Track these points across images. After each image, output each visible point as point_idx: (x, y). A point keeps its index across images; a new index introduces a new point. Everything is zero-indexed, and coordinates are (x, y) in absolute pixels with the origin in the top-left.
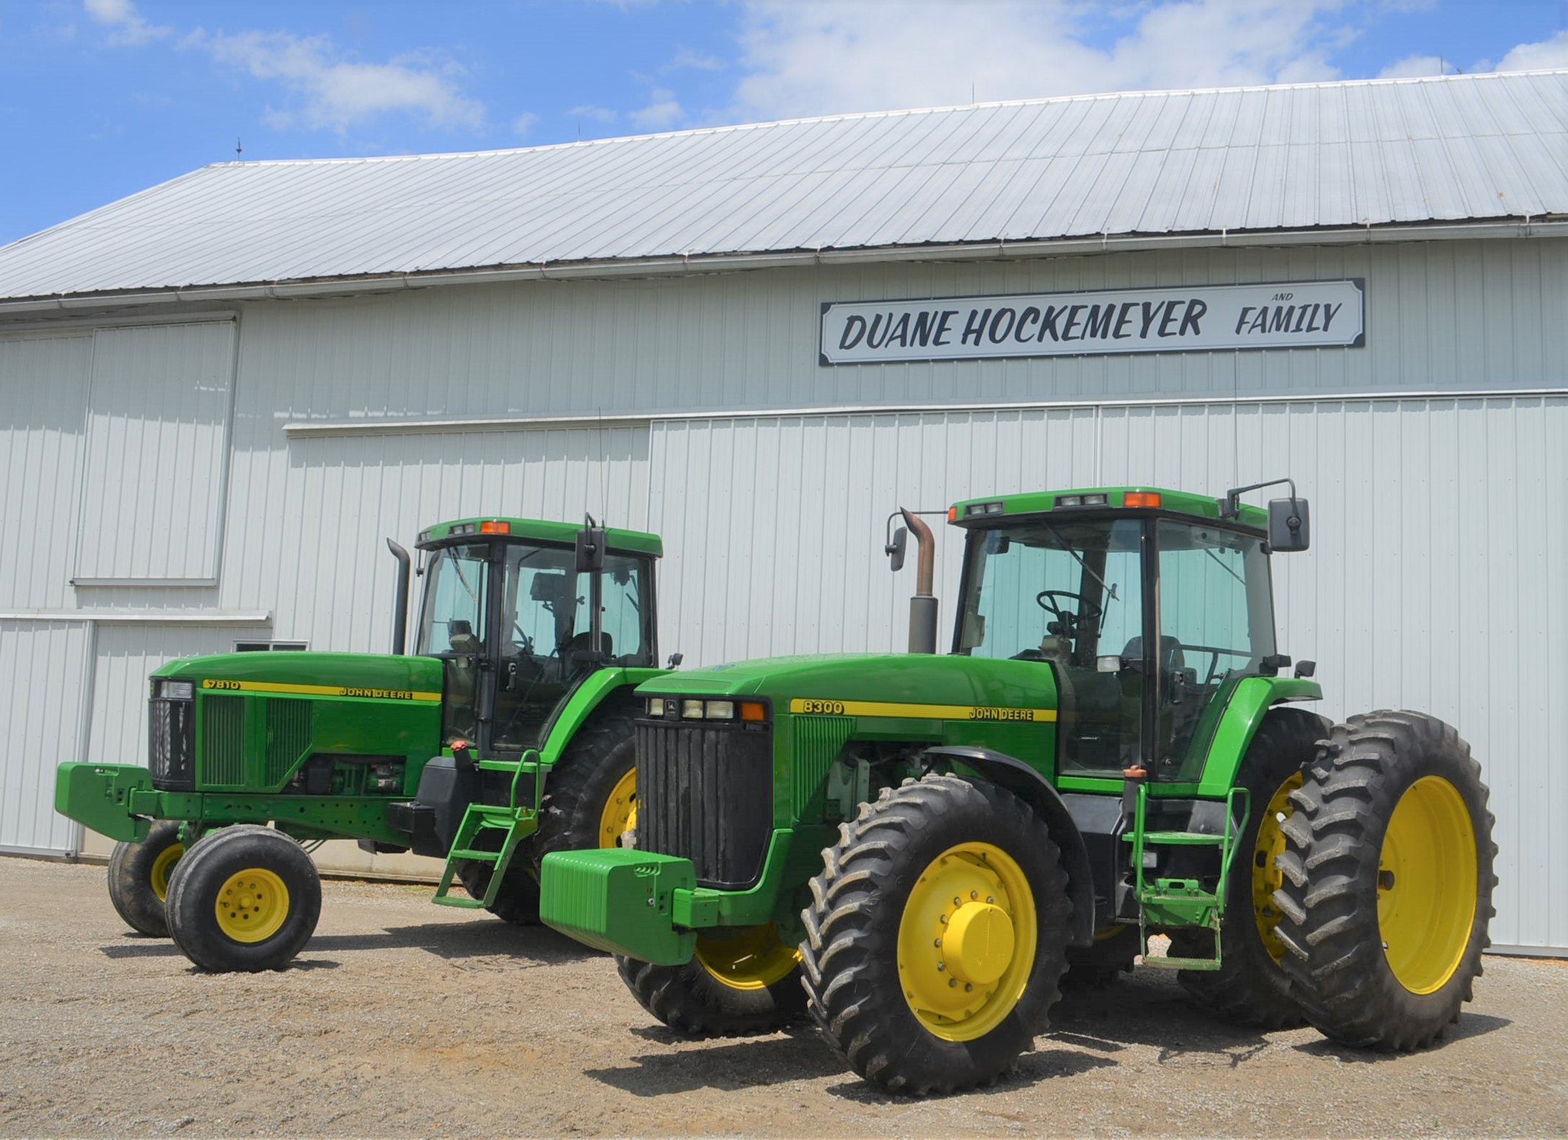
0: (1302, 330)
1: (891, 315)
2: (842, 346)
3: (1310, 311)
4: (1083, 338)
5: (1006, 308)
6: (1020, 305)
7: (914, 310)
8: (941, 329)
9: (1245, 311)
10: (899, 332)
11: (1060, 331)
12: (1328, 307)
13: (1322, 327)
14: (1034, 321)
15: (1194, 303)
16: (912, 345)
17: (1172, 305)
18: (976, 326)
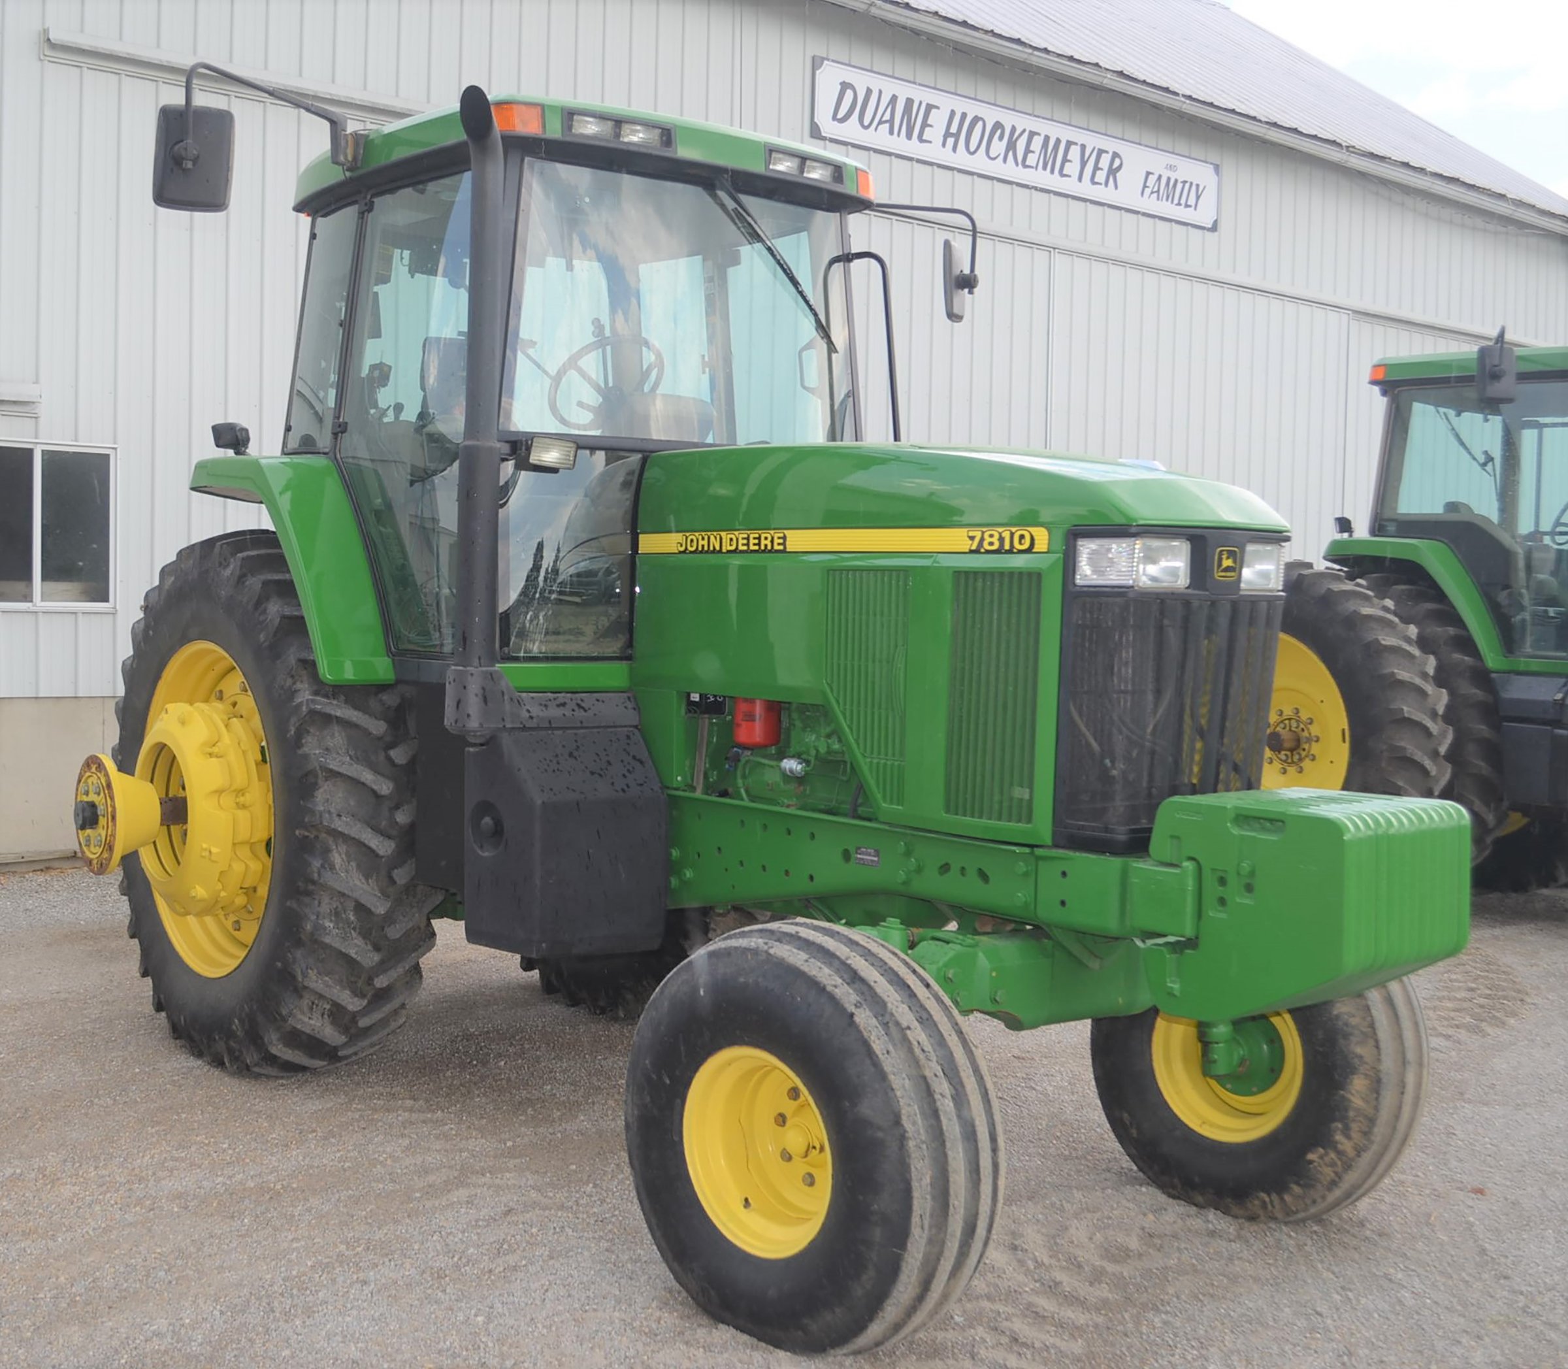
0: (1181, 204)
1: (880, 92)
3: (1187, 186)
4: (1036, 169)
5: (979, 115)
6: (991, 115)
7: (904, 92)
8: (925, 124)
9: (1148, 174)
10: (887, 117)
11: (1020, 155)
12: (1198, 186)
13: (1193, 205)
14: (1001, 138)
15: (1116, 155)
16: (899, 135)
17: (1101, 152)
18: (954, 130)
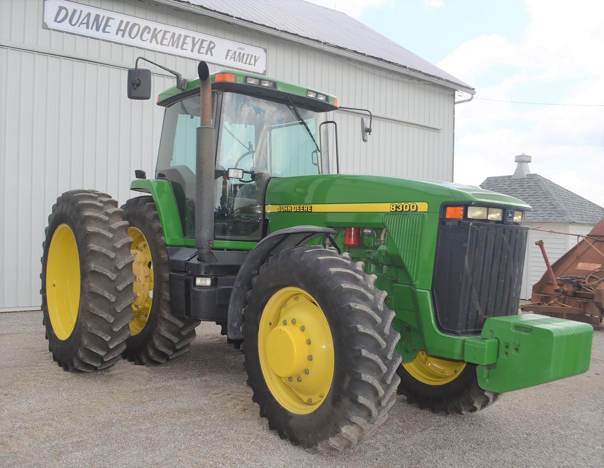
0: (247, 64)
1: (81, 11)
2: (55, 20)
3: (250, 57)
4: (168, 46)
5: (137, 23)
6: (143, 23)
7: (94, 12)
8: (106, 25)
9: (229, 51)
10: (85, 21)
11: (159, 41)
12: (255, 57)
13: (253, 64)
14: (149, 33)
15: (211, 42)
16: (92, 29)
17: (203, 41)
18: (122, 28)
